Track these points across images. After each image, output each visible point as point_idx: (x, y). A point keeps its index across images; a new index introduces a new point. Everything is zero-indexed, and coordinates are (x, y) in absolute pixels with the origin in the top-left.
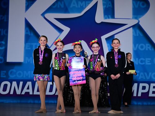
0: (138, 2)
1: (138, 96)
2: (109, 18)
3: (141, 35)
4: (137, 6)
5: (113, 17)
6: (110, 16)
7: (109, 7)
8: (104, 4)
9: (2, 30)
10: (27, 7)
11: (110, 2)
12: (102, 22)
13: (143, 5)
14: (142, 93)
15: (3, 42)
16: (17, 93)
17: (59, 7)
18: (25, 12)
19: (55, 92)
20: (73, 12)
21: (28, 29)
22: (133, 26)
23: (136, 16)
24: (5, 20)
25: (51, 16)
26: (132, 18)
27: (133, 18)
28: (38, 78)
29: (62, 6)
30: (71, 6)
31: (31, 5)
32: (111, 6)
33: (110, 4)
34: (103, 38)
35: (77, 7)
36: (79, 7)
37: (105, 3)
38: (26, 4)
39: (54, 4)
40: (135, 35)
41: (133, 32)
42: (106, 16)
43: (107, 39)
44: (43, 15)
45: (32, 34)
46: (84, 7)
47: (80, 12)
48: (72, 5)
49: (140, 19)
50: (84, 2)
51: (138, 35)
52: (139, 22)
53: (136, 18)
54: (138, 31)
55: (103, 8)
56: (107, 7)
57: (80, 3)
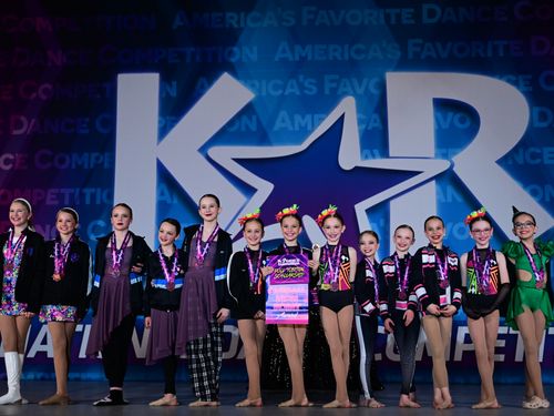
0: (450, 114)
1: (456, 359)
2: (374, 156)
3: (459, 199)
4: (445, 126)
5: (385, 153)
6: (376, 151)
7: (374, 128)
8: (360, 122)
9: (99, 190)
10: (163, 132)
11: (376, 116)
12: (356, 168)
13: (462, 121)
14: (464, 352)
15: (101, 223)
16: (138, 356)
17: (243, 129)
18: (158, 144)
19: (235, 352)
20: (281, 141)
21: (164, 186)
22: (437, 178)
23: (444, 151)
24: (106, 165)
25: (225, 154)
26: (433, 155)
27: (437, 156)
28: (52, 315)
29: (253, 127)
30: (276, 128)
31: (172, 126)
32: (378, 124)
33: (375, 121)
34: (361, 209)
35: (291, 128)
36: (297, 128)
37: (363, 117)
38: (160, 122)
39: (231, 123)
40: (444, 200)
41: (438, 193)
42: (367, 151)
43: (369, 211)
44: (203, 150)
45: (176, 201)
46: (309, 127)
47: (299, 141)
48: (278, 125)
49: (455, 159)
50: (308, 117)
51: (450, 200)
52: (452, 166)
53: (445, 156)
54: (450, 190)
55: (360, 131)
56: (369, 128)
57: (298, 118)
